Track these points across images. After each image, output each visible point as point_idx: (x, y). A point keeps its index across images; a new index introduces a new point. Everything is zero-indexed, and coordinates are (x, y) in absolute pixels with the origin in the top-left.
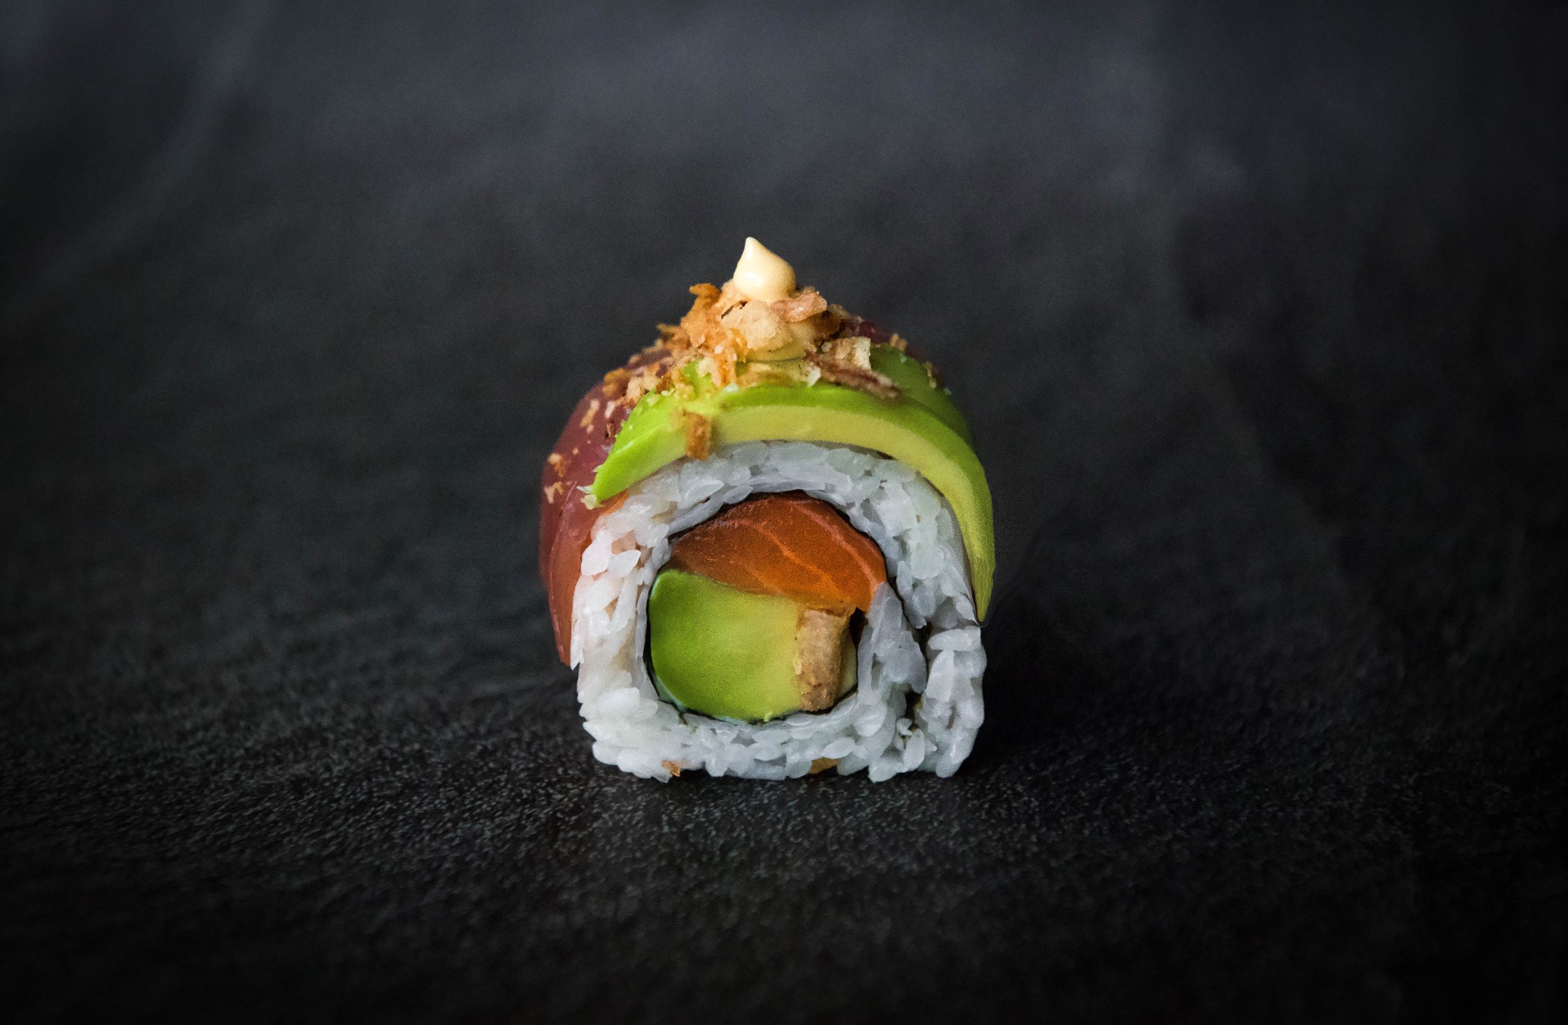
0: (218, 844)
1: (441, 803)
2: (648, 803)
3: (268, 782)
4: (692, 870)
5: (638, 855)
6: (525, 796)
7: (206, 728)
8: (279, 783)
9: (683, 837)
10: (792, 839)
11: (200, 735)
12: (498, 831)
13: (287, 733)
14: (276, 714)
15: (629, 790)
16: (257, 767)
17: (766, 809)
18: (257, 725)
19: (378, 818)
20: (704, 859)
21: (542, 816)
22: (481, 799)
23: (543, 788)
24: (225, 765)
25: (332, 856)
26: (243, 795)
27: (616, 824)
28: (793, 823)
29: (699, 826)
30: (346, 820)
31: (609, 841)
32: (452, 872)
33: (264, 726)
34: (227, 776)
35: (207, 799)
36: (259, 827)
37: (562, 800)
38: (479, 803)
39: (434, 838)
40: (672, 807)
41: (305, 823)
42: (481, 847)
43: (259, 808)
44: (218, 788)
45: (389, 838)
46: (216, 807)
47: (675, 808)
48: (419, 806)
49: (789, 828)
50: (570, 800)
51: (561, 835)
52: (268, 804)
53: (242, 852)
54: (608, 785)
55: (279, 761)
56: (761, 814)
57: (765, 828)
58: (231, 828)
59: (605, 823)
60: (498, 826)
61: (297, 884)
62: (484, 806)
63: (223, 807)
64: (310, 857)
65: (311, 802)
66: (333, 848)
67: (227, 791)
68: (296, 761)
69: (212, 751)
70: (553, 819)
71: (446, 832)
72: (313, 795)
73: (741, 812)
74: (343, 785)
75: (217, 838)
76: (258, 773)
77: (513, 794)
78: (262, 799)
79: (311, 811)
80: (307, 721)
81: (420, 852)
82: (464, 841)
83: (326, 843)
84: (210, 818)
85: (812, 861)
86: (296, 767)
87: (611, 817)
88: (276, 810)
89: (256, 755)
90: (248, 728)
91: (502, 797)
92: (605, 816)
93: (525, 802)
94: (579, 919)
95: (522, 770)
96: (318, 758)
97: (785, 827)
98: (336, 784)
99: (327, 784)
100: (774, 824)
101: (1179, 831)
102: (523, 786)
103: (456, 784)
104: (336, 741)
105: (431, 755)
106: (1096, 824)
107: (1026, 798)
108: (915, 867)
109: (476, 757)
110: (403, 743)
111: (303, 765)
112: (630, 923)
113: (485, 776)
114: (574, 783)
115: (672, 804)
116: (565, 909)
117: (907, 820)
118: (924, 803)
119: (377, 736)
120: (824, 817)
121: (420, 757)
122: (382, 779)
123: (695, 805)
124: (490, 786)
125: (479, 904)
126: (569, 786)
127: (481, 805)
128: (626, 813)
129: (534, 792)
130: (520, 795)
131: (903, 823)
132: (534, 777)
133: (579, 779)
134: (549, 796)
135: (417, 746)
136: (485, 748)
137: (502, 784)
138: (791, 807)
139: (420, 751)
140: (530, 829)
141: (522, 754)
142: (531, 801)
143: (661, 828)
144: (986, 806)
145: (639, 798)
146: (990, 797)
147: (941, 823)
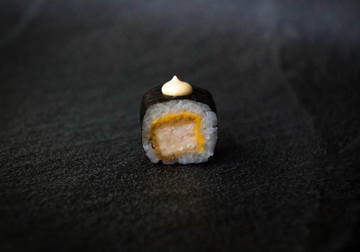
0: (4, 180)
1: (63, 172)
2: (118, 173)
3: (19, 166)
4: (127, 191)
5: (113, 186)
6: (86, 171)
7: (5, 152)
8: (22, 166)
9: (126, 182)
10: (155, 184)
11: (3, 154)
12: (78, 179)
13: (26, 153)
14: (24, 148)
15: (114, 170)
16: (17, 162)
17: (149, 176)
18: (18, 151)
19: (47, 175)
20: (131, 188)
21: (90, 176)
22: (74, 171)
23: (91, 169)
24: (9, 161)
25: (33, 184)
26: (12, 169)
27: (109, 178)
28: (155, 180)
29: (131, 179)
30: (38, 175)
31: (106, 183)
32: (64, 189)
33: (20, 152)
34: (9, 164)
35: (3, 169)
36: (15, 177)
37: (96, 172)
38: (74, 172)
39: (60, 180)
40: (124, 174)
41: (27, 176)
42: (73, 183)
43: (16, 172)
44: (6, 167)
45: (49, 180)
46: (5, 171)
47: (125, 174)
48: (58, 172)
49: (154, 181)
50: (98, 172)
51: (94, 181)
52: (18, 171)
53: (10, 183)
54: (108, 168)
55: (23, 160)
56: (148, 177)
57: (148, 181)
58: (8, 177)
59: (106, 178)
60: (78, 178)
61: (23, 191)
62: (75, 173)
63: (7, 171)
64: (28, 185)
65: (30, 171)
66: (34, 182)
67: (8, 167)
68: (27, 160)
69: (6, 158)
70: (92, 177)
71: (64, 179)
72: (30, 169)
73: (142, 176)
74: (39, 167)
75: (4, 179)
76: (17, 163)
77: (83, 170)
78: (17, 170)
79: (29, 173)
80: (31, 151)
81: (57, 184)
82: (69, 181)
83: (32, 181)
84: (3, 174)
85: (159, 190)
86: (27, 162)
87: (108, 176)
88: (20, 172)
89: (17, 159)
90: (16, 152)
91: (80, 171)
92: (106, 176)
93: (86, 172)
94: (95, 202)
95: (87, 164)
96: (33, 160)
97: (153, 181)
98: (37, 167)
99: (35, 166)
100: (150, 180)
101: (258, 188)
102: (86, 168)
103: (68, 167)
104: (38, 156)
105: (63, 160)
106: (236, 185)
107: (218, 177)
108: (186, 192)
109: (75, 161)
110: (56, 157)
111: (29, 161)
112: (109, 203)
113: (76, 165)
114: (99, 168)
115: (125, 173)
116: (92, 199)
117: (186, 181)
118: (191, 177)
119: (49, 155)
120: (164, 179)
121: (60, 160)
122: (49, 166)
123: (131, 173)
124: (77, 168)
125: (70, 197)
126: (98, 168)
127: (74, 173)
128: (112, 176)
129: (89, 170)
130: (85, 170)
131: (185, 182)
132: (89, 166)
133: (101, 167)
134: (92, 171)
135: (59, 157)
136: (78, 158)
137: (81, 167)
138: (156, 176)
139: (60, 159)
140: (86, 179)
141: (88, 161)
142: (87, 172)
143: (120, 179)
144: (208, 178)
145: (116, 172)
146: (209, 176)
147: (195, 182)
